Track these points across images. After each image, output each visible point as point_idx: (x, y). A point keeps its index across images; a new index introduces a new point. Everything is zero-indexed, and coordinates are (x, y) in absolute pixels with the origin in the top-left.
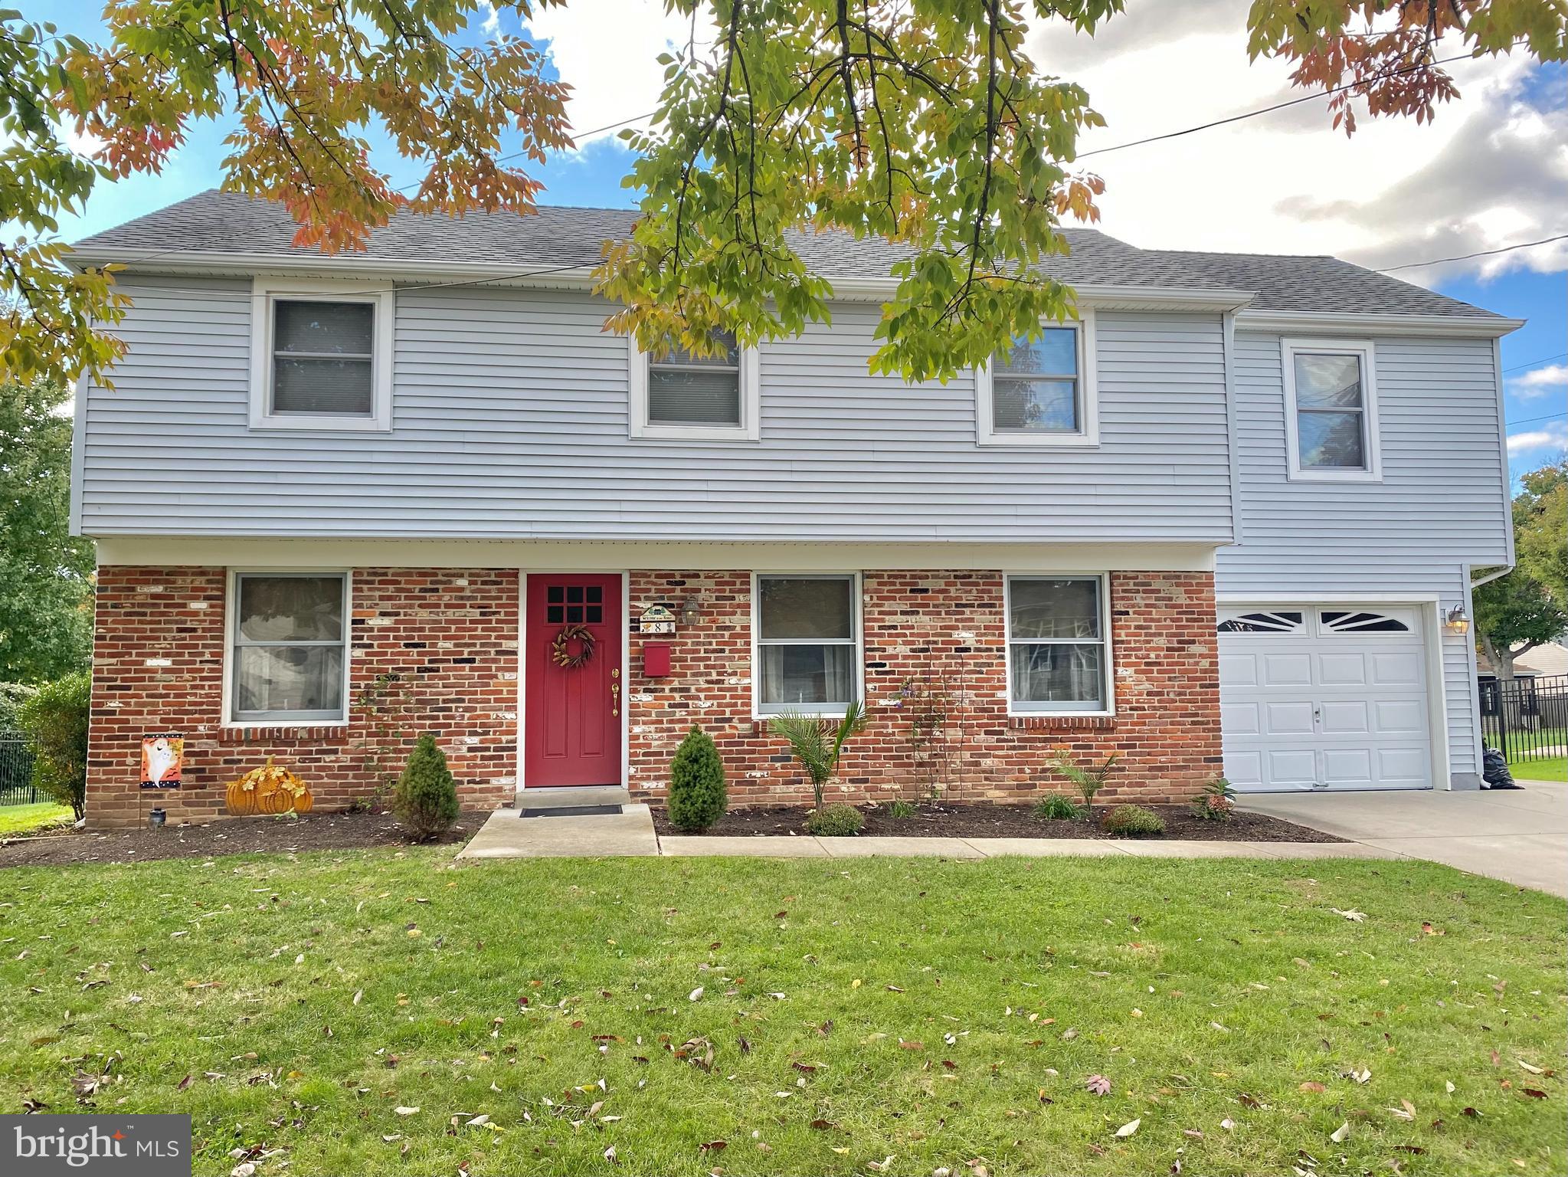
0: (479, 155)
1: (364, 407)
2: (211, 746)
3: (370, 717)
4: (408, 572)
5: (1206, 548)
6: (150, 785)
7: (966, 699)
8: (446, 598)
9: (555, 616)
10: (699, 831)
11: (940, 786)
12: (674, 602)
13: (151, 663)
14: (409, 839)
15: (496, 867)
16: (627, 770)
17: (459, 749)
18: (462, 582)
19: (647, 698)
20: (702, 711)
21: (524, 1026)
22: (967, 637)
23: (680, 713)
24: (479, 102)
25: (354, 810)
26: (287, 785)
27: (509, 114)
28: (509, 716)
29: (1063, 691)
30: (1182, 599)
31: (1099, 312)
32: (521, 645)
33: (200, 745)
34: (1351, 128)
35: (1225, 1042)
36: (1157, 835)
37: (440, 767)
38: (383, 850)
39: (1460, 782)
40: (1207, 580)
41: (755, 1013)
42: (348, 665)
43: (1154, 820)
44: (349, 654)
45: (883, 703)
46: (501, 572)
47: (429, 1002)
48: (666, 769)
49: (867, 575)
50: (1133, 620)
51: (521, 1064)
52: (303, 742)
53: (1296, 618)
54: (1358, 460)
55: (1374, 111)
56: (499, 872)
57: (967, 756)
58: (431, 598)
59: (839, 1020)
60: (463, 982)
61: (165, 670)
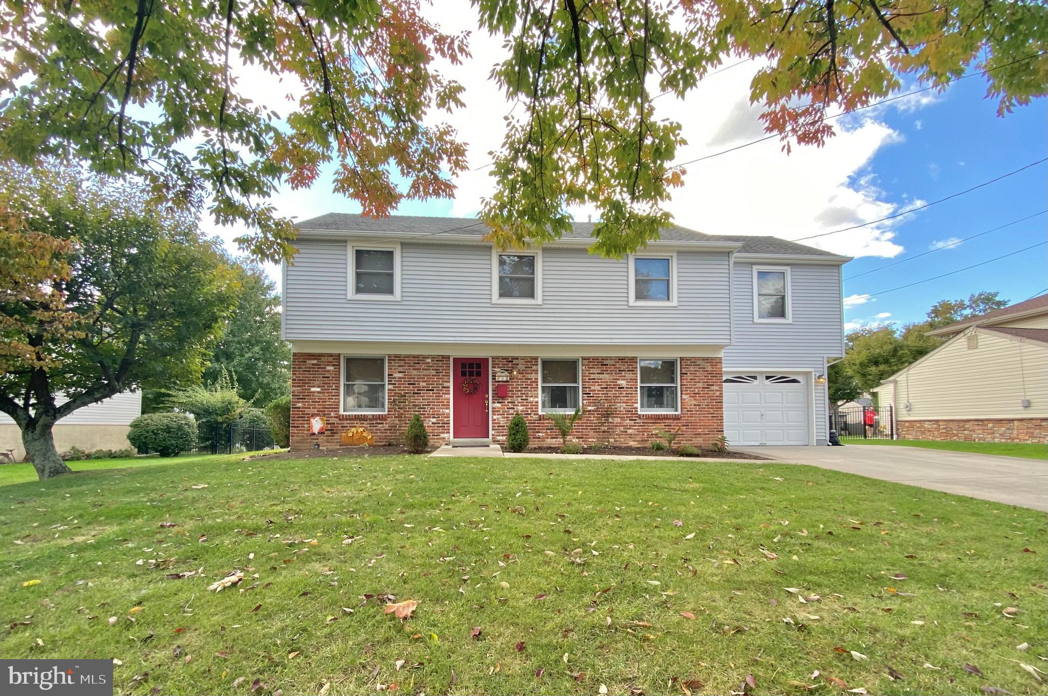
0: (432, 173)
1: (390, 291)
2: (335, 421)
3: (395, 411)
4: (408, 356)
5: (720, 347)
6: (314, 434)
7: (622, 407)
8: (423, 366)
9: (463, 374)
10: (519, 452)
11: (612, 440)
12: (509, 369)
13: (313, 389)
14: (410, 453)
15: (442, 459)
16: (491, 432)
17: (429, 422)
18: (429, 360)
19: (499, 405)
20: (520, 411)
21: (454, 503)
22: (622, 383)
23: (511, 411)
24: (432, 151)
25: (390, 445)
26: (365, 434)
27: (444, 156)
28: (447, 411)
29: (660, 404)
30: (709, 368)
31: (678, 252)
32: (451, 385)
33: (332, 420)
34: (789, 151)
35: (729, 512)
36: (697, 456)
37: (422, 426)
38: (401, 456)
39: (820, 443)
40: (719, 361)
41: (541, 500)
42: (387, 391)
43: (696, 451)
44: (387, 387)
45: (589, 408)
46: (443, 357)
47: (418, 496)
48: (506, 432)
49: (584, 359)
50: (689, 377)
51: (451, 513)
52: (370, 420)
53: (755, 378)
54: (782, 314)
55: (799, 143)
56: (444, 461)
57: (622, 429)
58: (417, 366)
59: (574, 502)
60: (430, 490)
61: (318, 392)
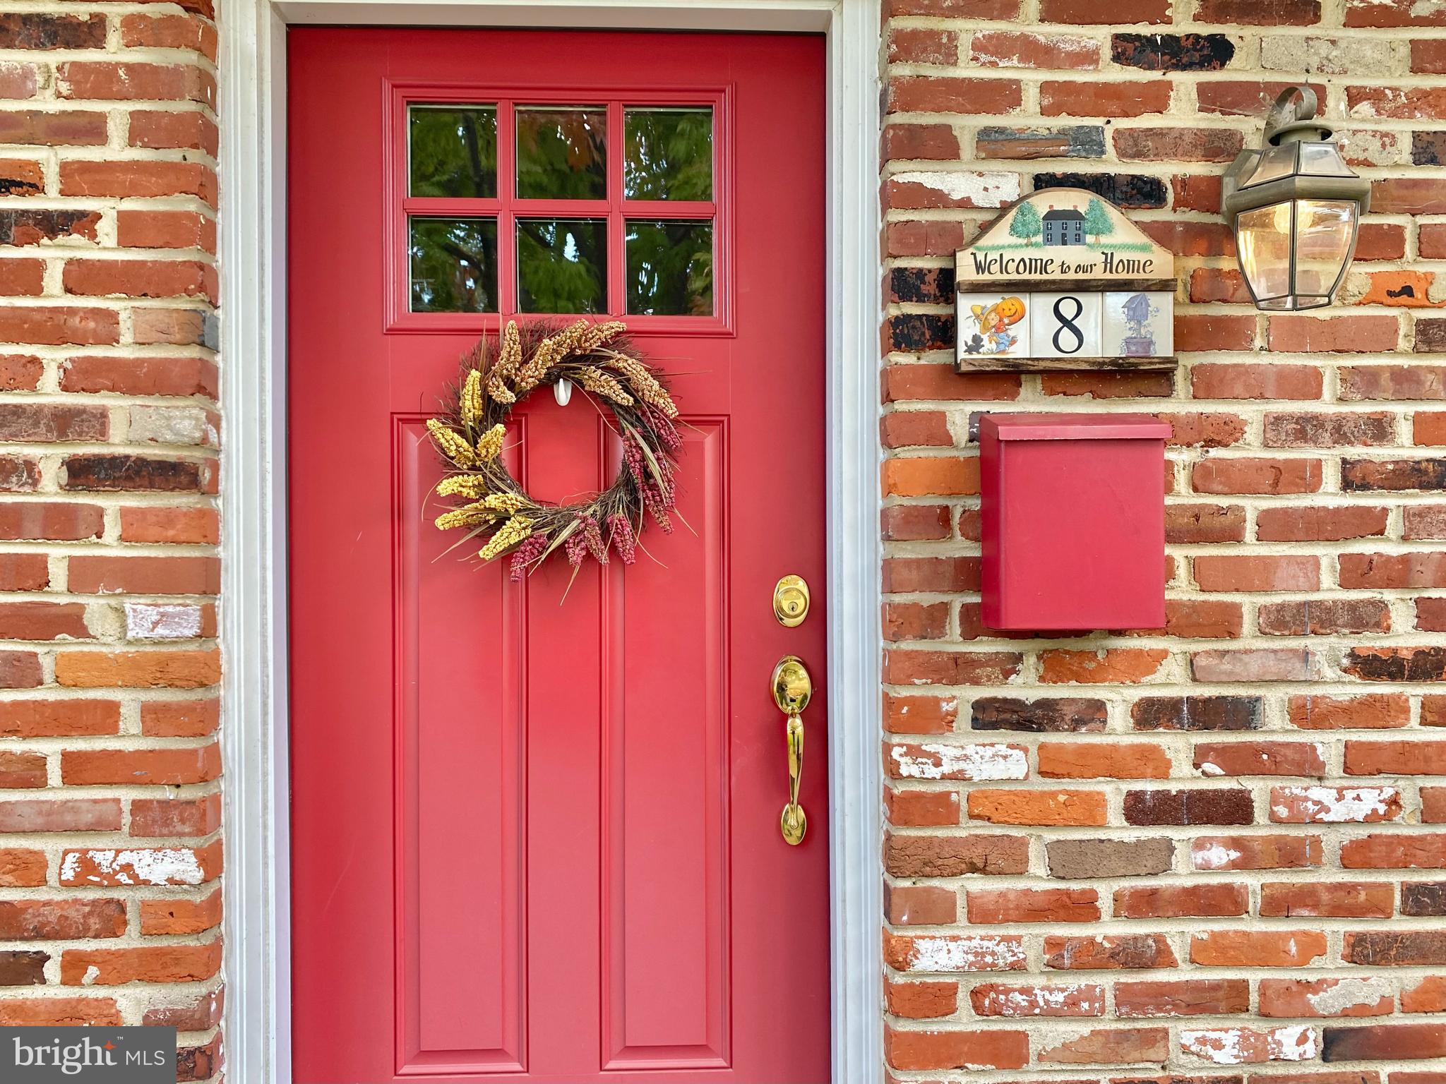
12: (1163, 170)
20: (1332, 841)
